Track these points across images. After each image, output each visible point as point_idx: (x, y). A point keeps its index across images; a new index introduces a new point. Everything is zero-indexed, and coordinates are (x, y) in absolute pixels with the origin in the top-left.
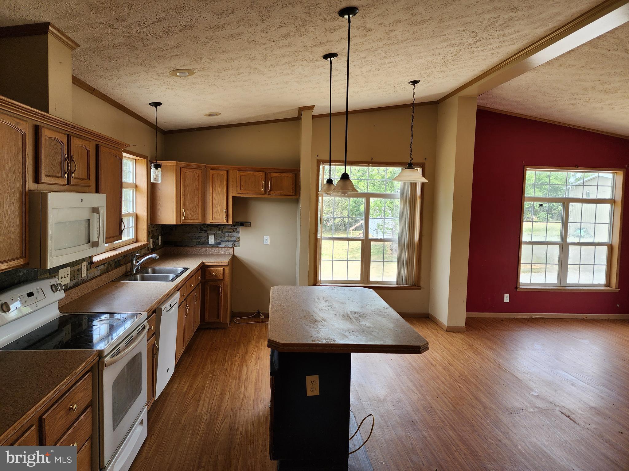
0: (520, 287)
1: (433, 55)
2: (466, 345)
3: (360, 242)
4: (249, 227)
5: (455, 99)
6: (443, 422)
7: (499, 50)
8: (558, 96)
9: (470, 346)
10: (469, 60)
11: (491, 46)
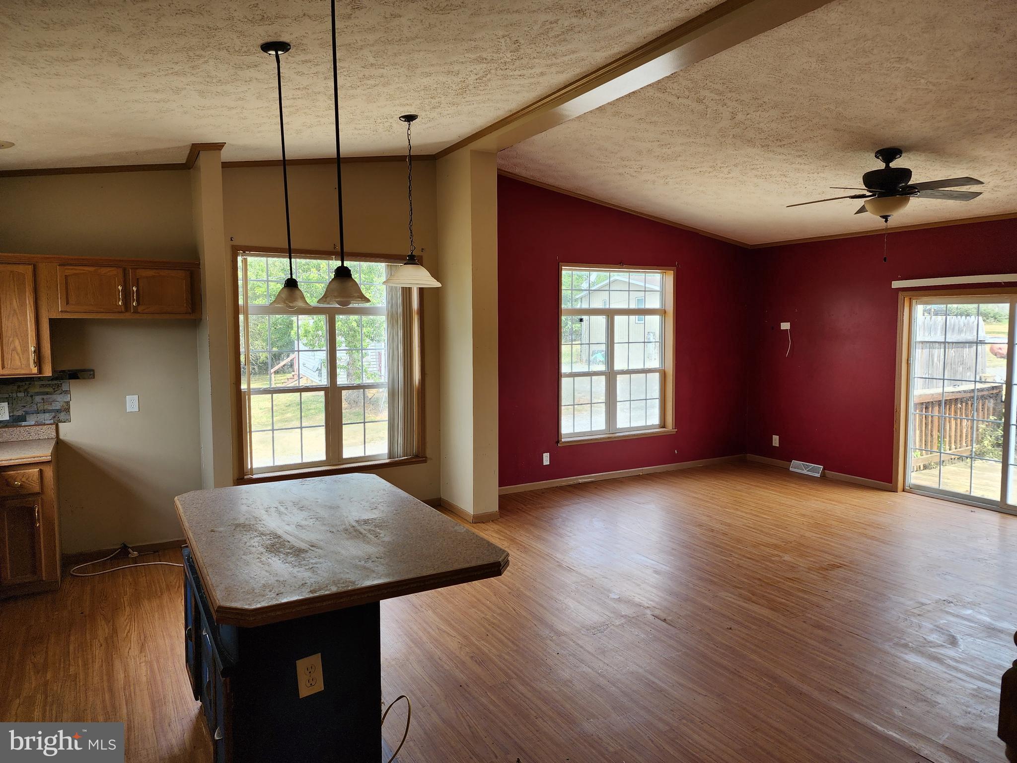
0: (563, 440)
1: (449, 72)
2: (506, 539)
3: (322, 393)
4: (91, 380)
5: (465, 154)
6: (506, 674)
7: (541, 79)
8: (603, 160)
9: (511, 540)
10: (497, 90)
11: (532, 71)
